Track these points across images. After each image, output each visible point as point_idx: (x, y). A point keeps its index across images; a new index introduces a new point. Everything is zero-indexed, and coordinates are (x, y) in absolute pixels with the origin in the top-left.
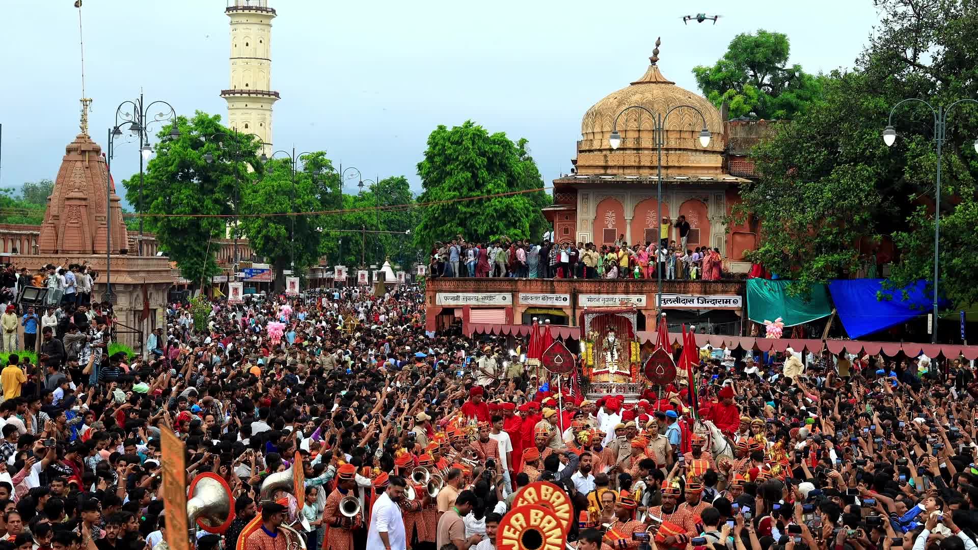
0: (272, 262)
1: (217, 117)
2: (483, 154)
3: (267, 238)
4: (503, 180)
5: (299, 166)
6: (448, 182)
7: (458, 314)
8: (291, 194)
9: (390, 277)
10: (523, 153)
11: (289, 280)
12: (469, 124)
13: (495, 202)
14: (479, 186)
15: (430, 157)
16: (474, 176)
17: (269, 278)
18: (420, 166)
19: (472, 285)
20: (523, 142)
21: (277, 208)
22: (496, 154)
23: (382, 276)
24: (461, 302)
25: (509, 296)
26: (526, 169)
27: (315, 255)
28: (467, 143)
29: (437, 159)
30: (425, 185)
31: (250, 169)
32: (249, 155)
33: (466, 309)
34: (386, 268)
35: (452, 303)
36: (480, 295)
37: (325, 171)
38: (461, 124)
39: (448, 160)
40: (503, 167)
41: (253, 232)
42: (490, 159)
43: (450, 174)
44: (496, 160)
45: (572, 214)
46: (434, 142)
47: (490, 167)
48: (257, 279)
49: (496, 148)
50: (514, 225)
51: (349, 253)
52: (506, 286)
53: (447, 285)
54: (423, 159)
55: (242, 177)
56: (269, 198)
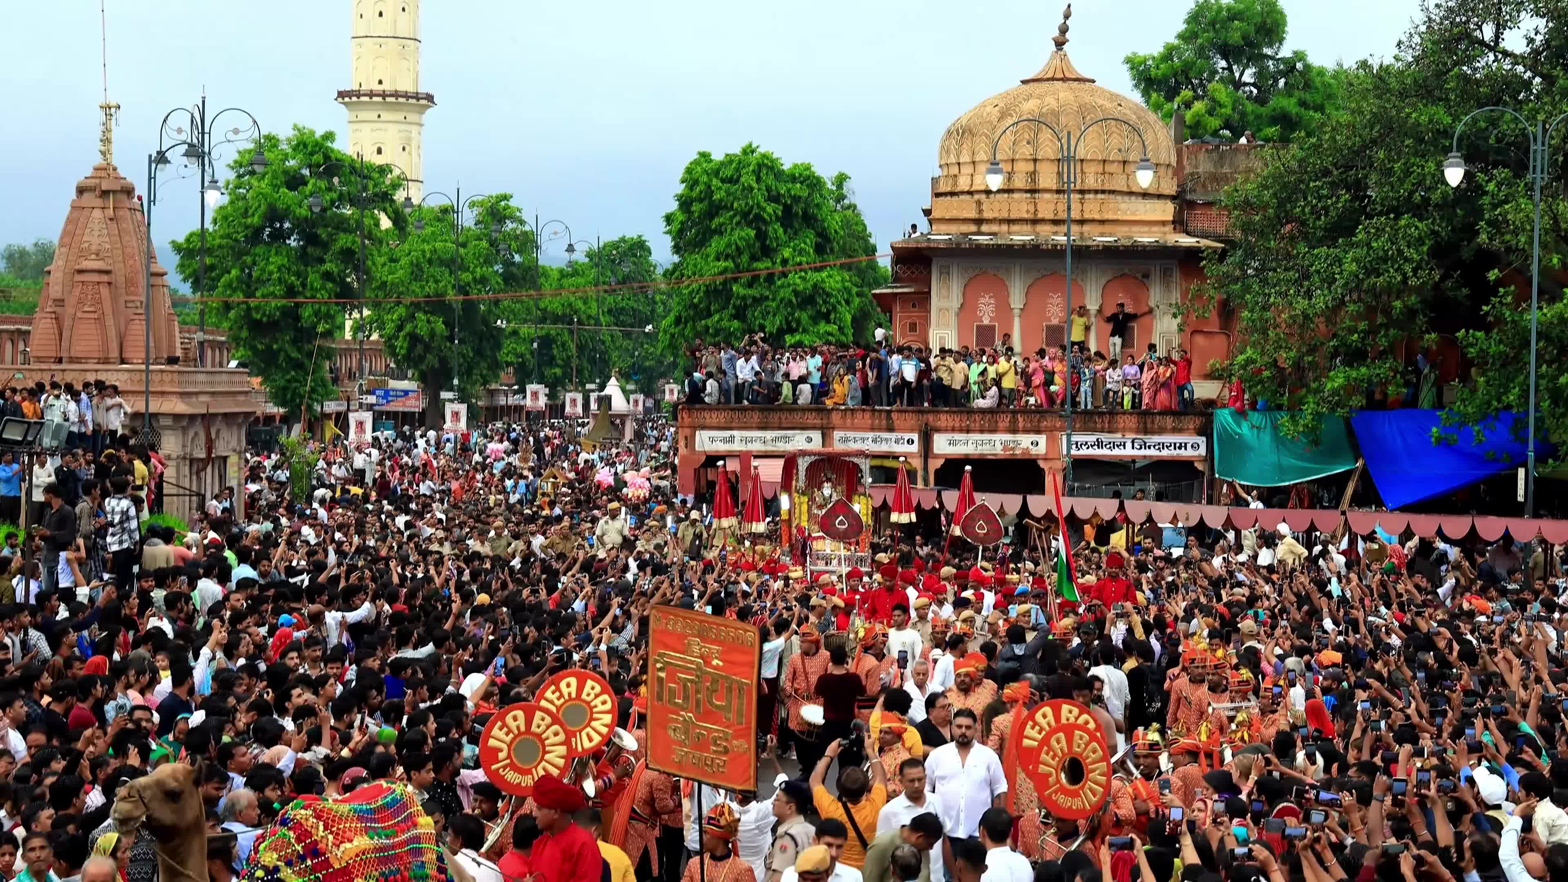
0: (423, 378)
1: (329, 136)
2: (774, 198)
3: (414, 338)
4: (808, 240)
5: (468, 219)
6: (716, 244)
7: (733, 466)
8: (452, 264)
9: (619, 404)
10: (841, 198)
11: (449, 408)
12: (749, 150)
13: (794, 279)
14: (767, 252)
15: (685, 203)
16: (761, 236)
17: (416, 405)
18: (669, 219)
19: (756, 417)
20: (841, 180)
21: (431, 288)
22: (796, 199)
23: (605, 402)
24: (737, 447)
25: (816, 436)
26: (846, 224)
27: (496, 366)
28: (748, 179)
29: (699, 208)
30: (677, 249)
31: (386, 223)
32: (384, 199)
33: (744, 457)
34: (613, 388)
35: (721, 447)
36: (769, 435)
37: (510, 226)
38: (737, 150)
39: (714, 209)
40: (810, 219)
41: (390, 328)
42: (787, 209)
43: (719, 231)
44: (798, 209)
45: (922, 300)
46: (690, 179)
47: (787, 218)
48: (397, 406)
49: (798, 189)
50: (826, 318)
51: (551, 361)
52: (812, 418)
53: (713, 418)
54: (674, 206)
55: (372, 236)
56: (417, 272)
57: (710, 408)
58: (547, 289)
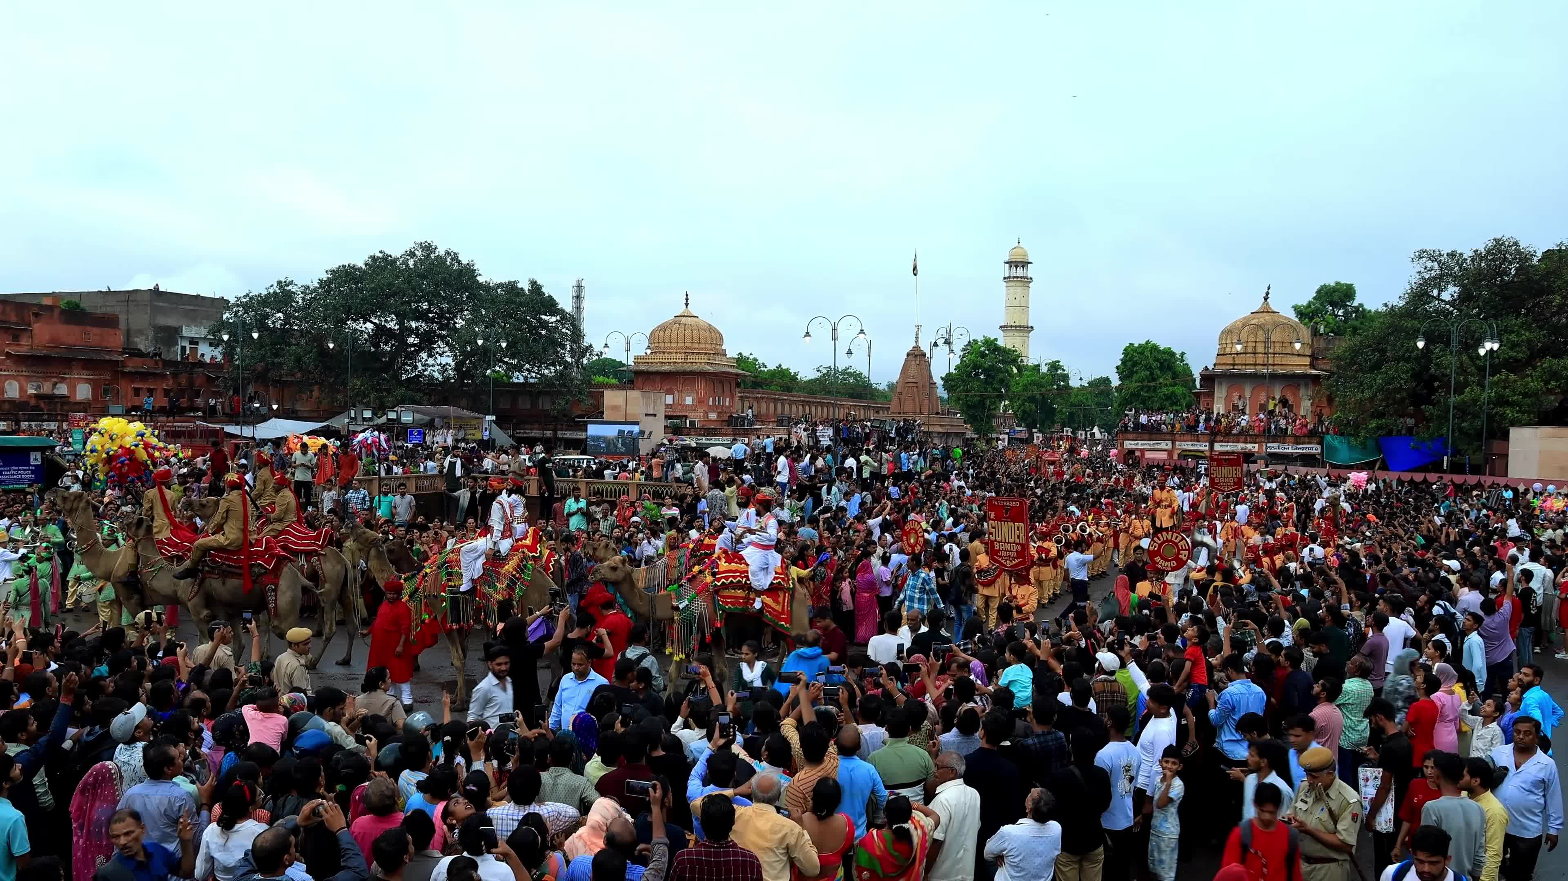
0: (1027, 426)
1: (996, 339)
2: (1157, 360)
3: (1024, 412)
4: (1169, 376)
5: (1044, 369)
6: (1135, 377)
7: (1137, 454)
8: (1040, 385)
9: (1098, 435)
10: (1182, 361)
11: (1035, 435)
12: (1148, 342)
13: (1164, 390)
14: (1154, 379)
15: (1124, 362)
16: (1152, 374)
17: (1025, 435)
18: (1117, 367)
19: (1147, 436)
20: (1183, 354)
21: (1030, 394)
22: (1165, 360)
23: (1093, 435)
24: (1139, 447)
25: (1170, 443)
26: (1184, 370)
27: (1053, 423)
28: (1147, 353)
29: (1129, 364)
30: (1121, 379)
31: (1015, 371)
32: (1014, 361)
33: (1143, 451)
34: (1096, 430)
35: (1134, 447)
36: (1152, 442)
37: (1059, 372)
38: (1143, 342)
39: (1135, 364)
40: (1170, 368)
41: (1016, 408)
42: (1161, 364)
43: (1136, 372)
44: (1166, 364)
45: (1211, 394)
46: (1126, 352)
47: (1161, 368)
48: (1017, 436)
49: (1166, 357)
50: (1176, 404)
51: (1074, 422)
52: (1168, 437)
53: (1131, 436)
54: (1119, 363)
55: (1011, 375)
56: (1026, 388)
57: (1130, 433)
58: (1073, 396)
